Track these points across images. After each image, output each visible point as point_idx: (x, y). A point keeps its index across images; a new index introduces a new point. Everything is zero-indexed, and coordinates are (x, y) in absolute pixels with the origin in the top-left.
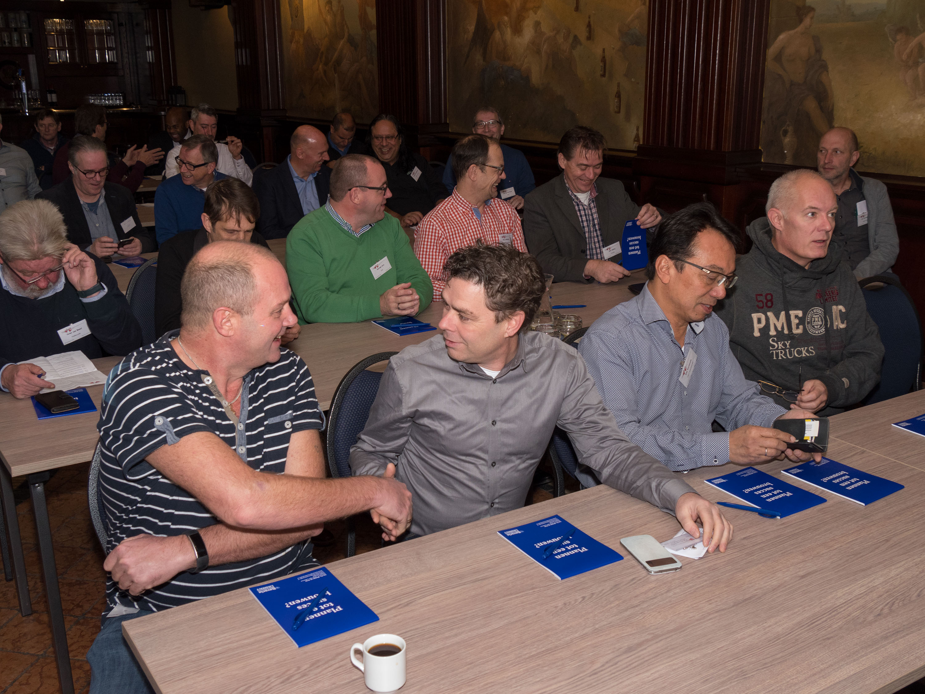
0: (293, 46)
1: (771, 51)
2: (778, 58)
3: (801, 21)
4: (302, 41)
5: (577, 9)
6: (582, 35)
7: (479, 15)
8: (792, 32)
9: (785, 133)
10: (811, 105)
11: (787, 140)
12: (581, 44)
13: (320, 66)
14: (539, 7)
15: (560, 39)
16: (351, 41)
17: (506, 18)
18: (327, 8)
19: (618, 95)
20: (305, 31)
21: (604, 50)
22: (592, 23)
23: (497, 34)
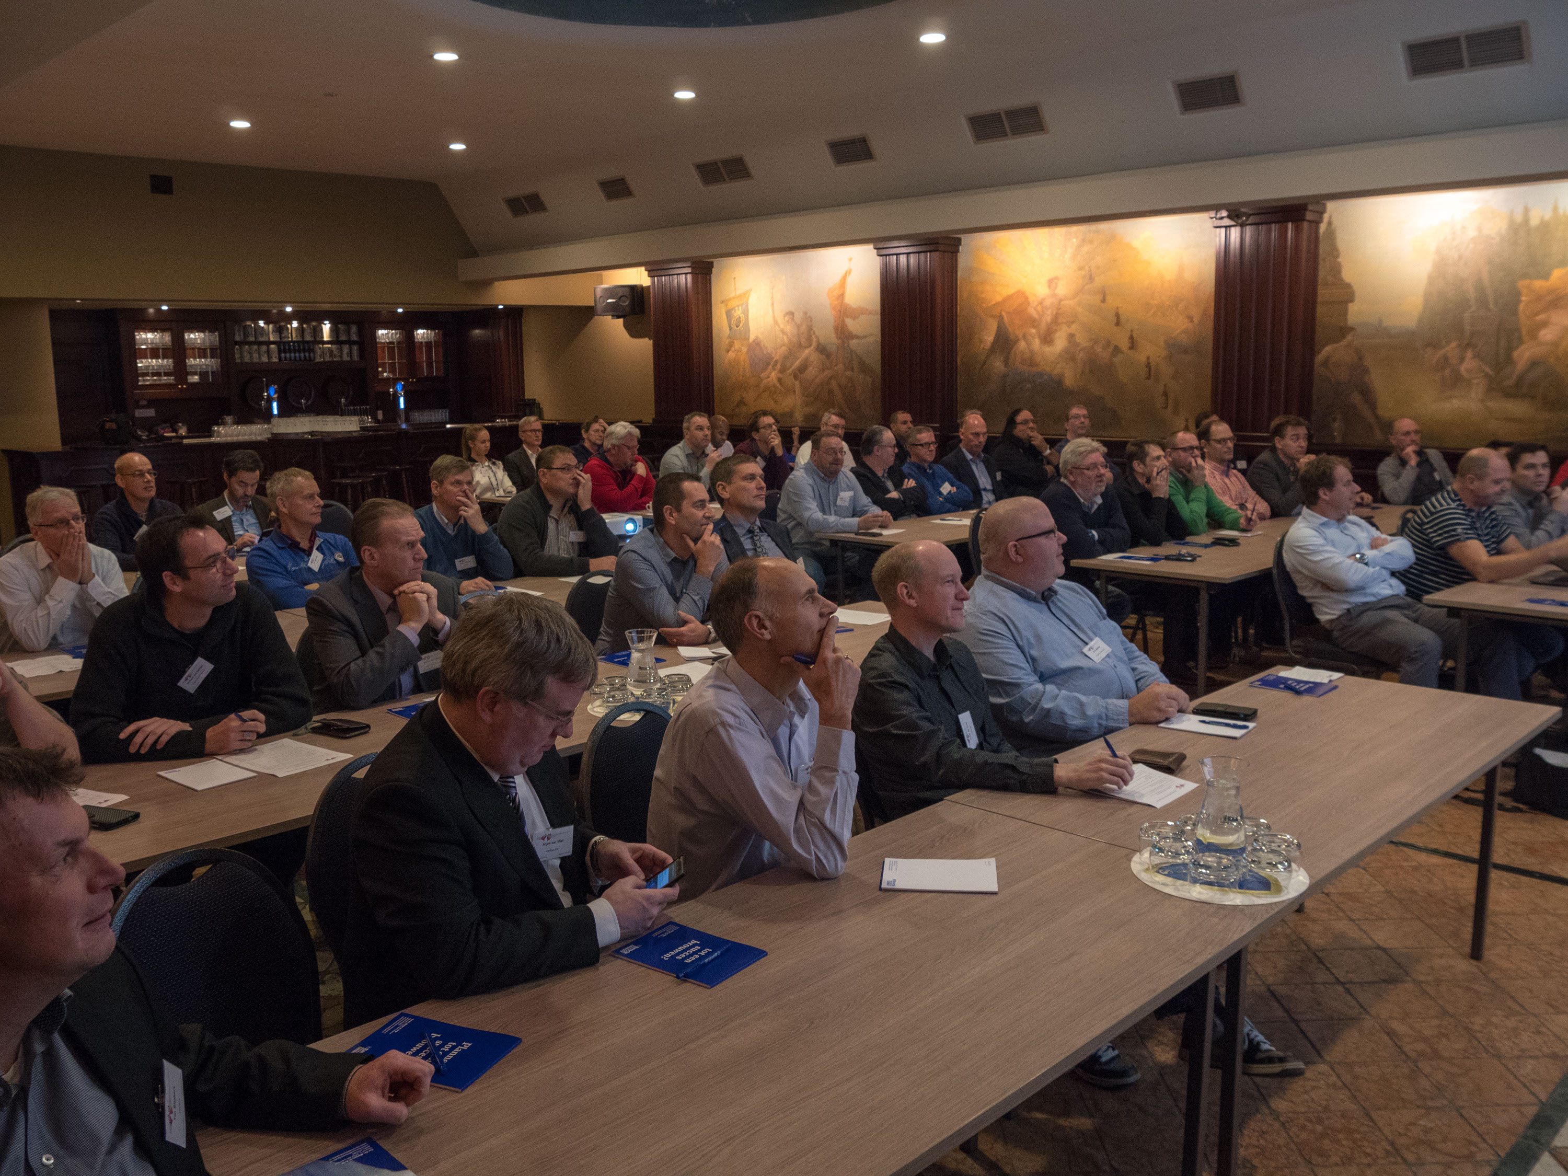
0: (731, 355)
1: (1319, 358)
2: (1325, 363)
3: (1344, 337)
4: (744, 350)
5: (1118, 324)
6: (1124, 344)
7: (999, 328)
8: (1335, 345)
9: (1334, 420)
10: (1356, 398)
11: (1336, 425)
12: (1122, 352)
13: (773, 374)
14: (1073, 322)
15: (1099, 349)
16: (822, 349)
17: (1033, 331)
18: (786, 319)
19: (1165, 394)
20: (751, 340)
21: (1148, 358)
22: (1135, 336)
23: (1022, 344)
